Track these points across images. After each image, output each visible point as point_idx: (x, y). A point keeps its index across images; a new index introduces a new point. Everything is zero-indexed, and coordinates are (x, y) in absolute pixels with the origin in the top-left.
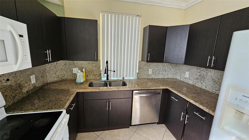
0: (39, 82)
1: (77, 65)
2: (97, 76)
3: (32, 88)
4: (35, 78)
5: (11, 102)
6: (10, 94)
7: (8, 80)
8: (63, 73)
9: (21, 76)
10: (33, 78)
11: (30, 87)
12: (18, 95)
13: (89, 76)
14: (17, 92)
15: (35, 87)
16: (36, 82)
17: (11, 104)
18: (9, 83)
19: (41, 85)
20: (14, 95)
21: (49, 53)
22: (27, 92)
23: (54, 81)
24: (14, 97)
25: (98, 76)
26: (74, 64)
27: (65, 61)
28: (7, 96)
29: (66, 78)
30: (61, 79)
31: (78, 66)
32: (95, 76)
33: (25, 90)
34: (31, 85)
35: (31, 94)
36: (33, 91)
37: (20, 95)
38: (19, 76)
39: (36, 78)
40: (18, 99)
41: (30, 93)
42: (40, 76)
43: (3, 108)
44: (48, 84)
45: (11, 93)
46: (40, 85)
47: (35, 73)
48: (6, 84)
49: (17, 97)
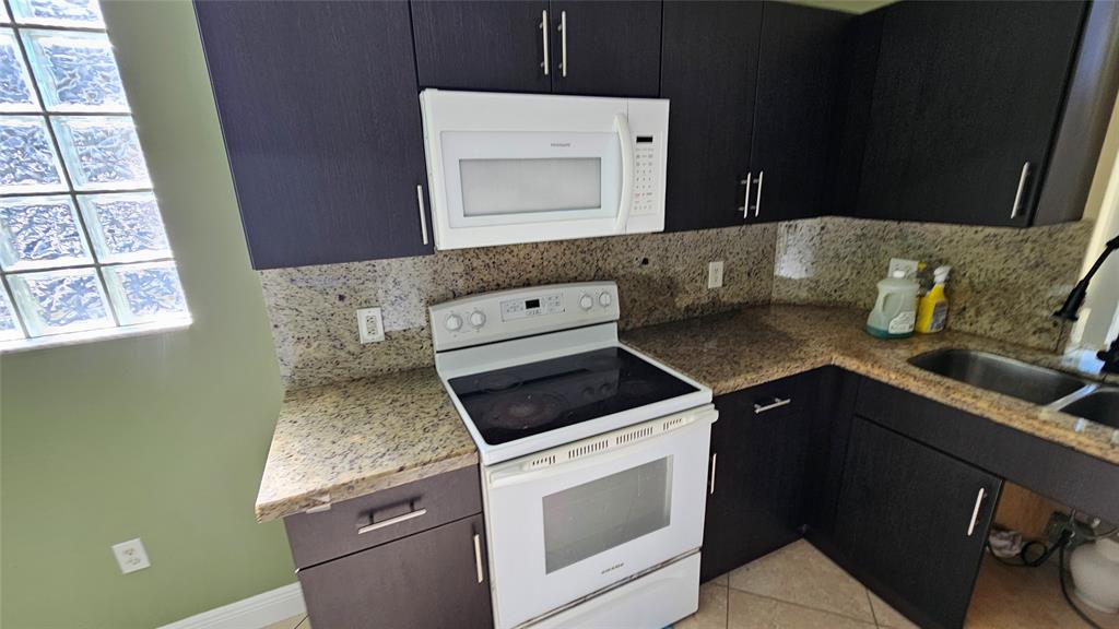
0: (734, 288)
1: (919, 242)
2: (1028, 326)
3: (705, 301)
4: (724, 274)
5: (642, 321)
6: (643, 299)
7: (645, 261)
8: (842, 276)
9: (680, 258)
10: (716, 270)
11: (699, 295)
12: (661, 308)
13: (972, 312)
14: (661, 298)
15: (715, 302)
16: (724, 285)
17: (639, 325)
18: (646, 270)
19: (740, 299)
20: (651, 304)
21: (754, 187)
22: (688, 309)
23: (796, 300)
24: (651, 311)
25: (1041, 330)
26: (902, 236)
27: (862, 221)
28: (636, 301)
29: (848, 296)
30: (824, 298)
31: (920, 252)
32: (1016, 320)
33: (682, 302)
34: (705, 292)
35: (696, 318)
36: (705, 313)
37: (666, 310)
38: (674, 258)
39: (728, 274)
40: (658, 320)
41: (695, 315)
42: (745, 269)
43: (615, 325)
44: (767, 304)
45: (647, 298)
46: (736, 300)
47: (727, 254)
48: (639, 270)
49: (657, 314)
